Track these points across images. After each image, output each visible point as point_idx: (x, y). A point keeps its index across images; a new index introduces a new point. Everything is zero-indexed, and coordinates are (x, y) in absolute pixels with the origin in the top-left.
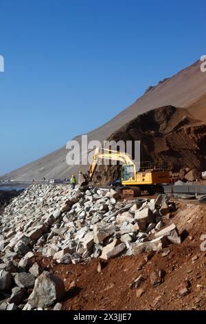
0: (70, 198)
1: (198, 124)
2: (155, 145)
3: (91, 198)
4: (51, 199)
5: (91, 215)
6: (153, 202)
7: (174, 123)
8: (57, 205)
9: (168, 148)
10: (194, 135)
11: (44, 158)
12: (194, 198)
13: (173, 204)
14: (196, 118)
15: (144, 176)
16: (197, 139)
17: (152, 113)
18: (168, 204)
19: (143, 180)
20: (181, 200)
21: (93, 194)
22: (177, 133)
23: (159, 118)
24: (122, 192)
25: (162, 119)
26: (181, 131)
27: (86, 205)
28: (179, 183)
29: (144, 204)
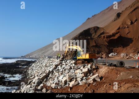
0: (57, 64)
1: (108, 34)
2: (90, 43)
3: (65, 64)
4: (49, 64)
5: (65, 70)
6: (89, 65)
7: (98, 34)
8: (51, 66)
9: (95, 44)
10: (106, 39)
11: (44, 48)
12: (106, 64)
13: (97, 67)
14: (107, 32)
15: (86, 55)
16: (107, 41)
17: (89, 29)
18: (95, 66)
19: (85, 57)
20: (100, 65)
21: (65, 62)
22: (99, 38)
23: (92, 32)
24: (77, 62)
25: (93, 32)
26: (101, 37)
27: (63, 66)
28: (99, 59)
29: (86, 66)
